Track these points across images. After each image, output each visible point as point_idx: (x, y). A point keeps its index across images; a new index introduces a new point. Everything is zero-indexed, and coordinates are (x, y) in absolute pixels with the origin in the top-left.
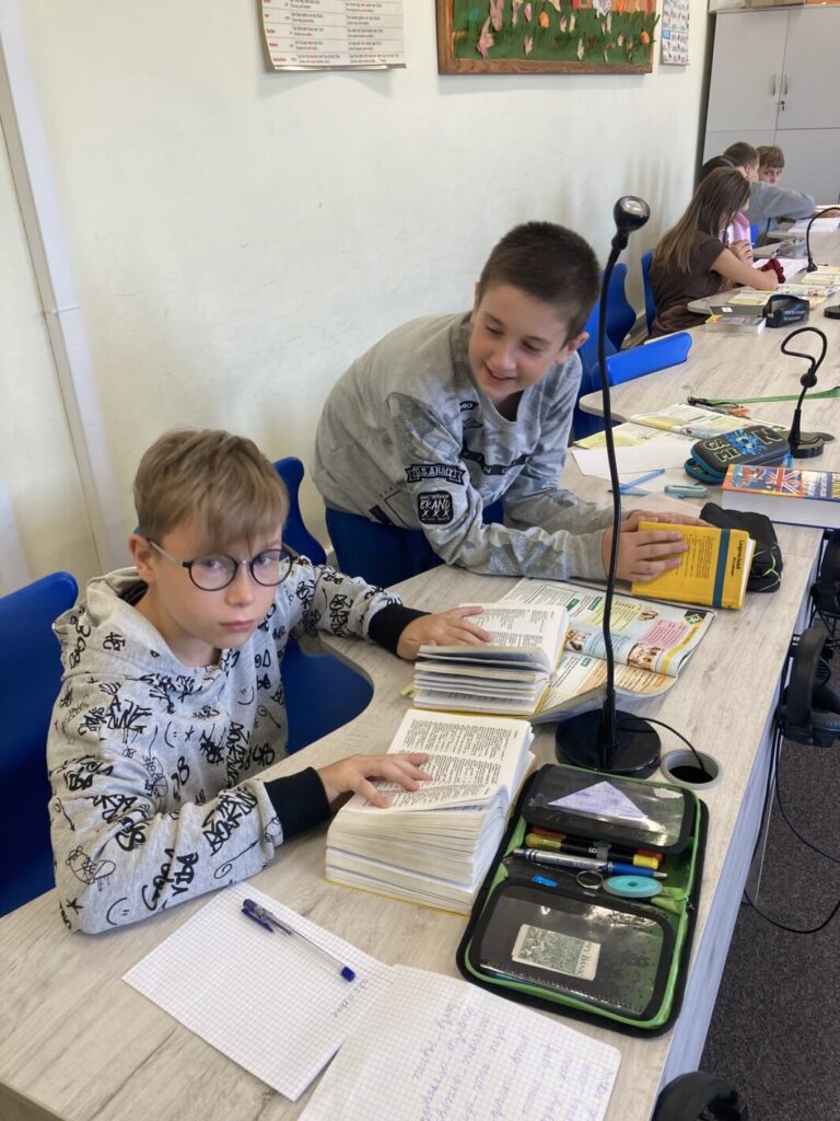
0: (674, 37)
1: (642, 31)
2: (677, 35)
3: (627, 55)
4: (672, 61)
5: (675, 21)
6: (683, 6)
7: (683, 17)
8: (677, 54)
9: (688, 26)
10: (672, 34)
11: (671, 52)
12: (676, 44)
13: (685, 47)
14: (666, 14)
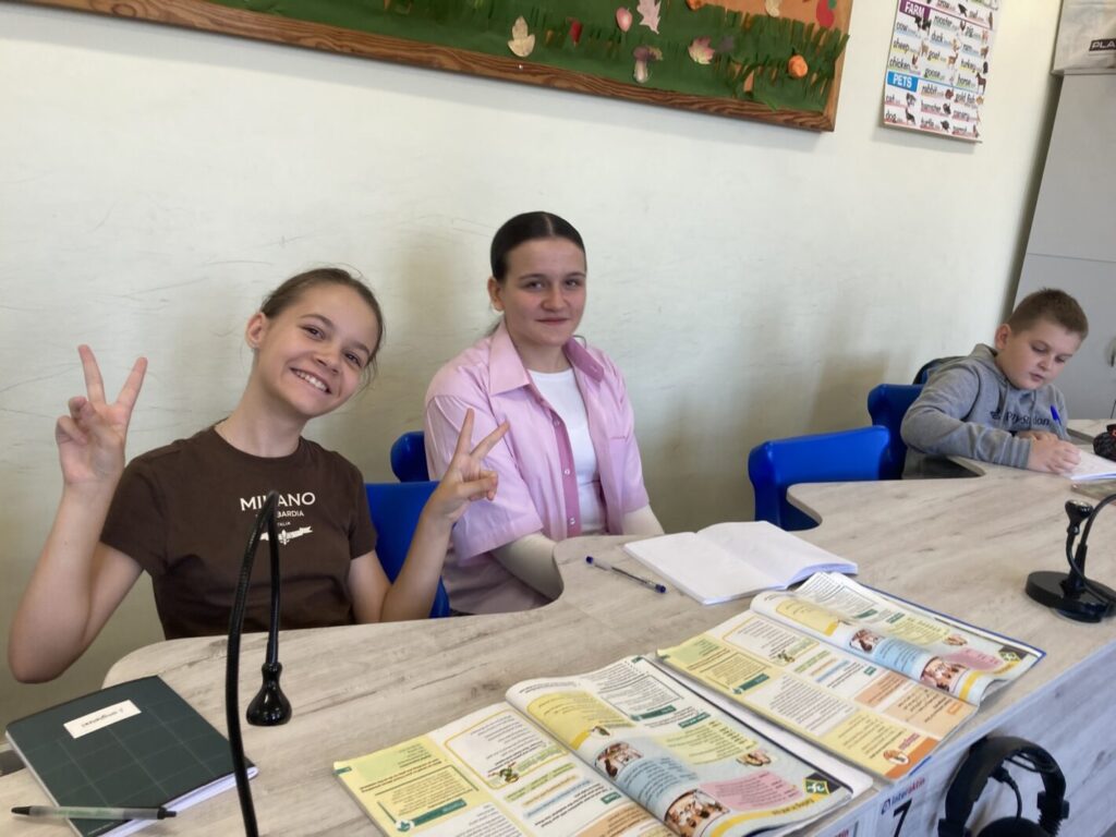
0: (928, 91)
1: (794, 54)
2: (943, 89)
3: (731, 84)
4: (917, 126)
5: (935, 65)
6: (967, 48)
7: (968, 65)
8: (937, 120)
9: (982, 82)
10: (921, 84)
11: (915, 110)
12: (940, 102)
13: (972, 113)
14: (904, 47)
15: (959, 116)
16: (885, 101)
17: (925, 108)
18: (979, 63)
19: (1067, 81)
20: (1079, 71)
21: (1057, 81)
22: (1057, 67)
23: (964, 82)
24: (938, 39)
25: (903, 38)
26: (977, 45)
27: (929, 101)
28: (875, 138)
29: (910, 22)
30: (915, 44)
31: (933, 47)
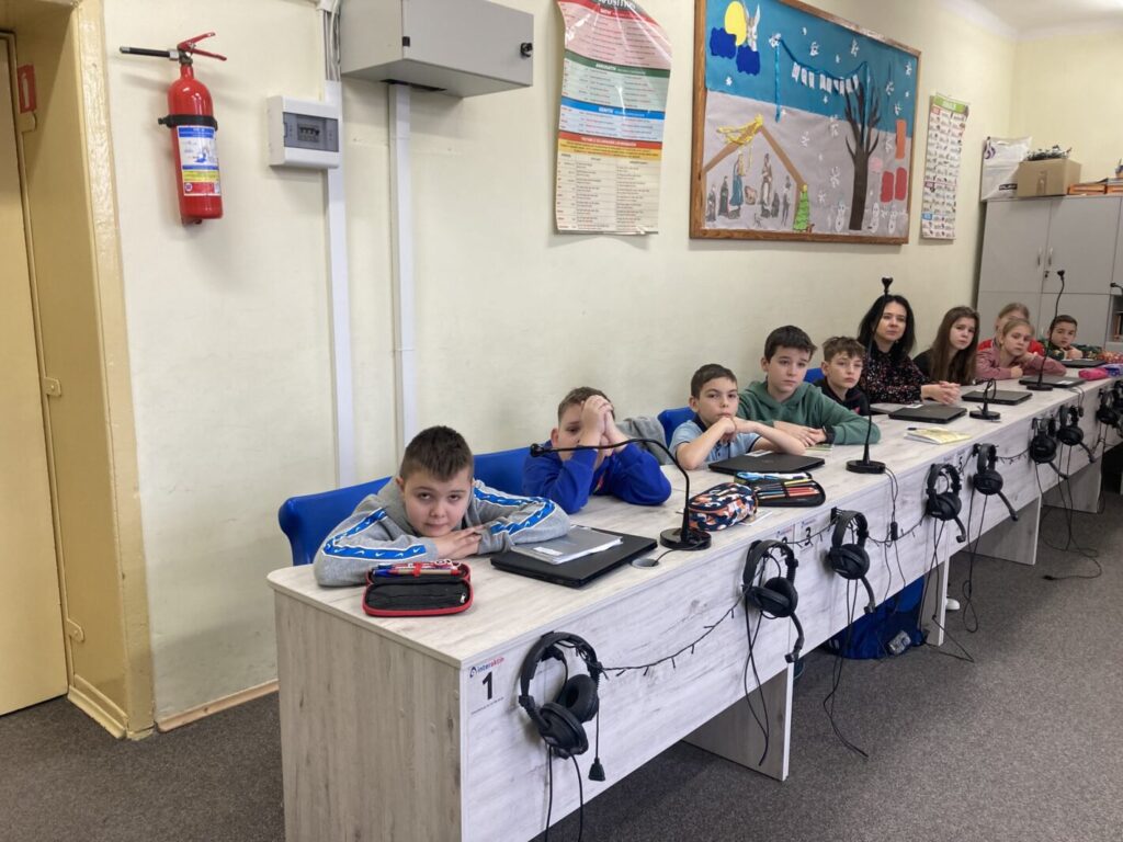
2: (940, 217)
4: (934, 236)
5: (938, 207)
6: (948, 197)
7: (949, 204)
8: (940, 231)
9: (954, 211)
10: (934, 216)
11: (933, 229)
12: (940, 223)
13: (951, 225)
14: (927, 201)
15: (948, 228)
16: (922, 227)
17: (936, 227)
18: (952, 202)
19: (989, 205)
20: (994, 199)
21: (983, 205)
22: (983, 198)
23: (948, 212)
24: (938, 195)
25: (927, 198)
26: (951, 194)
27: (937, 223)
28: (920, 243)
29: (928, 190)
30: (930, 199)
31: (937, 200)
